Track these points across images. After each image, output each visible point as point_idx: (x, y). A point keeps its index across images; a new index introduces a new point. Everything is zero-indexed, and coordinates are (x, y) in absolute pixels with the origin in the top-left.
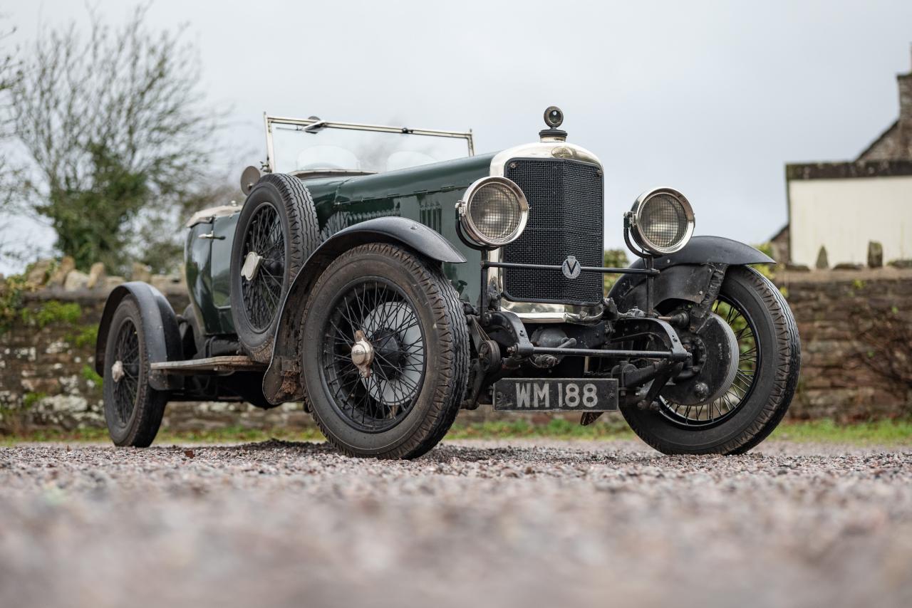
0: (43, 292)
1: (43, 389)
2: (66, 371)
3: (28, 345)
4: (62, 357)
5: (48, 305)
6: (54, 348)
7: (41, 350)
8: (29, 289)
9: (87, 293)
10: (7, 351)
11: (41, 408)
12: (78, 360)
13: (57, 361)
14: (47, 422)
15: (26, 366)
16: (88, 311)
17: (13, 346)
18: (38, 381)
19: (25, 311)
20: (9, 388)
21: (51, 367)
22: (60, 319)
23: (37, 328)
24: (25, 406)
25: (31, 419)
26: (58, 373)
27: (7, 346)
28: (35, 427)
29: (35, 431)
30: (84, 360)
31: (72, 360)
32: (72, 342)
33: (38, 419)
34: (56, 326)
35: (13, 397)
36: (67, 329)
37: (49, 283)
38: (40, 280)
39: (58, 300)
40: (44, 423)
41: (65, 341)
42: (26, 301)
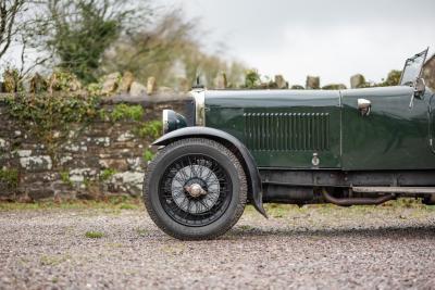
0: (115, 97)
1: (115, 166)
2: (132, 154)
3: (104, 136)
4: (129, 144)
5: (119, 106)
6: (123, 138)
7: (114, 139)
8: (105, 95)
9: (146, 98)
10: (89, 139)
11: (114, 181)
12: (140, 146)
13: (125, 147)
14: (118, 191)
15: (103, 150)
16: (148, 111)
17: (93, 136)
18: (112, 161)
19: (102, 110)
20: (90, 166)
21: (121, 151)
22: (128, 116)
23: (111, 123)
24: (101, 179)
25: (106, 188)
26: (126, 156)
27: (88, 136)
28: (110, 194)
29: (110, 197)
30: (145, 146)
31: (136, 146)
32: (137, 133)
33: (111, 188)
34: (125, 122)
35: (93, 172)
36: (132, 124)
37: (118, 91)
38: (112, 89)
39: (126, 103)
40: (116, 191)
41: (132, 132)
42: (102, 104)
